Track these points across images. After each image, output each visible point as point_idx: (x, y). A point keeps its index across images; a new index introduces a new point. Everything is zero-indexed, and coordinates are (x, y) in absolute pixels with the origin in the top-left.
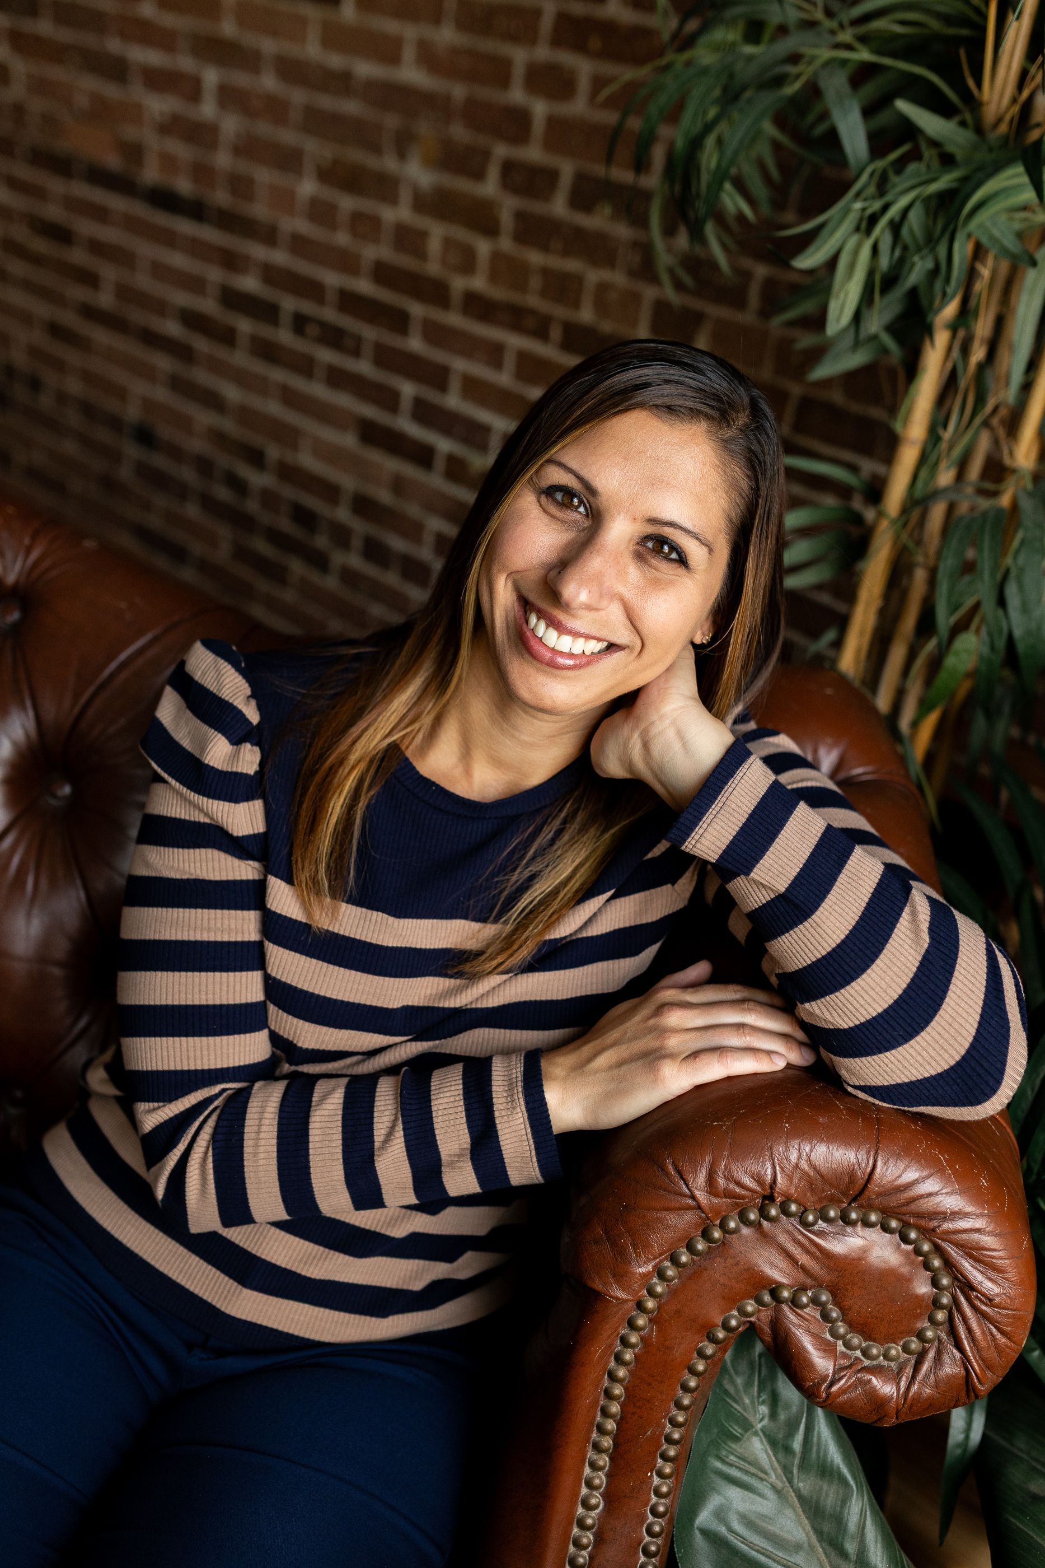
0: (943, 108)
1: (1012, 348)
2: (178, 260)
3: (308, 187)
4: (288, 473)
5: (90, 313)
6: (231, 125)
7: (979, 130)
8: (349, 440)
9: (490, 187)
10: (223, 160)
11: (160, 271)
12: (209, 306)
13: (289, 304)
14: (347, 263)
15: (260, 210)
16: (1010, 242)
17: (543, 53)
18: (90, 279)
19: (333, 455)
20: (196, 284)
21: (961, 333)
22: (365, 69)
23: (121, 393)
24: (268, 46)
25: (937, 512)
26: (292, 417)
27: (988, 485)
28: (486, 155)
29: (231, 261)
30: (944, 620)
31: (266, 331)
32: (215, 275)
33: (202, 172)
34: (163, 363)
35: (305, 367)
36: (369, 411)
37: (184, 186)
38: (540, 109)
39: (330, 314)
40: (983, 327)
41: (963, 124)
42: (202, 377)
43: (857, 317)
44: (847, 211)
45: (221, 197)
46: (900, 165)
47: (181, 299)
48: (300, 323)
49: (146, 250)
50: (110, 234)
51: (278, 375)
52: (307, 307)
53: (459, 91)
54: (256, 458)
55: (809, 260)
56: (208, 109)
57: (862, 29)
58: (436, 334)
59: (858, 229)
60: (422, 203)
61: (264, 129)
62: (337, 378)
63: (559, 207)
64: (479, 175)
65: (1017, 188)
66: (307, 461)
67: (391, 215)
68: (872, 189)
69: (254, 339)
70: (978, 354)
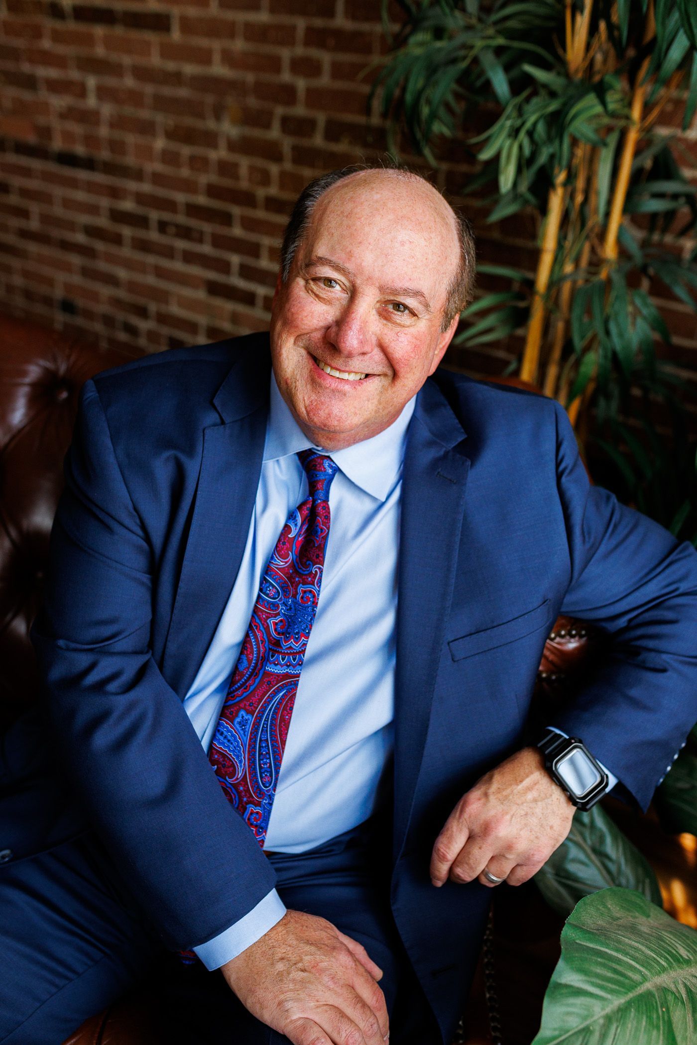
0: (545, 66)
1: (597, 194)
2: (80, 196)
3: (160, 144)
4: (163, 319)
5: (24, 234)
6: (107, 110)
7: (567, 75)
8: (201, 294)
9: (275, 133)
10: (104, 131)
11: (68, 203)
12: (103, 221)
13: (154, 215)
14: (189, 186)
15: (130, 160)
16: (592, 135)
17: (300, 51)
18: (24, 213)
19: (191, 305)
20: (93, 210)
21: (569, 189)
22: (189, 69)
23: (50, 282)
24: (127, 60)
25: (566, 287)
26: (163, 285)
27: (593, 269)
28: (270, 114)
29: (115, 193)
30: (578, 344)
31: (141, 233)
32: (105, 202)
33: (90, 140)
34: (76, 260)
35: (169, 253)
36: (212, 275)
37: (80, 150)
38: (301, 84)
39: (181, 219)
40: (580, 183)
41: (559, 74)
42: (102, 266)
43: (515, 185)
44: (502, 127)
45: (104, 155)
46: (528, 100)
47: (84, 219)
48: (163, 227)
49: (58, 192)
50: (33, 184)
51: (151, 259)
52: (167, 216)
53: (250, 78)
54: (143, 312)
55: (485, 155)
56: (92, 101)
57: (499, 27)
58: (250, 224)
59: (509, 135)
60: (232, 146)
61: (128, 110)
62: (189, 257)
63: (318, 141)
64: (267, 126)
65: (592, 107)
66: (175, 309)
67: (214, 155)
68: (514, 114)
69: (134, 239)
70: (579, 198)
